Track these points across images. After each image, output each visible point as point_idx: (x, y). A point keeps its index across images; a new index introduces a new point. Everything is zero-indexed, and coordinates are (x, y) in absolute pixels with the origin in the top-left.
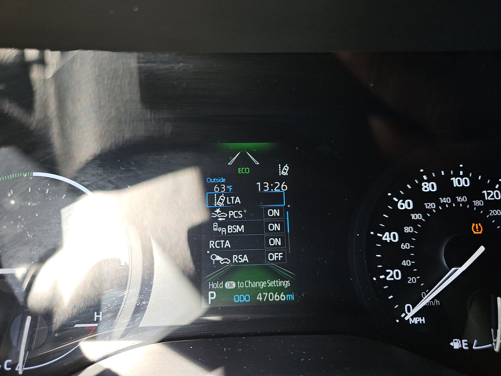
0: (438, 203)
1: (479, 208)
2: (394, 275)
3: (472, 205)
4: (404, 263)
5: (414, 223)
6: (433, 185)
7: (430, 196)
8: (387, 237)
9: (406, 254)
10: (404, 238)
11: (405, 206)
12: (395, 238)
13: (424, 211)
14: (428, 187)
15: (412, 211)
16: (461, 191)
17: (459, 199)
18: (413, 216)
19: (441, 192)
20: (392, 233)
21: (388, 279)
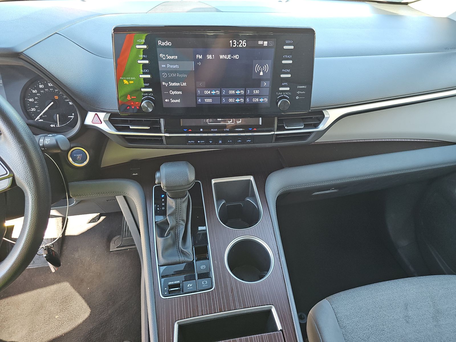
0: (44, 91)
1: (56, 92)
2: (33, 109)
3: (55, 91)
4: (36, 107)
5: (38, 96)
6: (42, 86)
7: (42, 89)
8: (30, 100)
9: (36, 104)
10: (35, 100)
11: (35, 92)
12: (33, 100)
13: (40, 93)
14: (41, 86)
15: (37, 93)
16: (51, 87)
17: (51, 89)
18: (37, 94)
19: (45, 88)
20: (32, 99)
21: (32, 110)
